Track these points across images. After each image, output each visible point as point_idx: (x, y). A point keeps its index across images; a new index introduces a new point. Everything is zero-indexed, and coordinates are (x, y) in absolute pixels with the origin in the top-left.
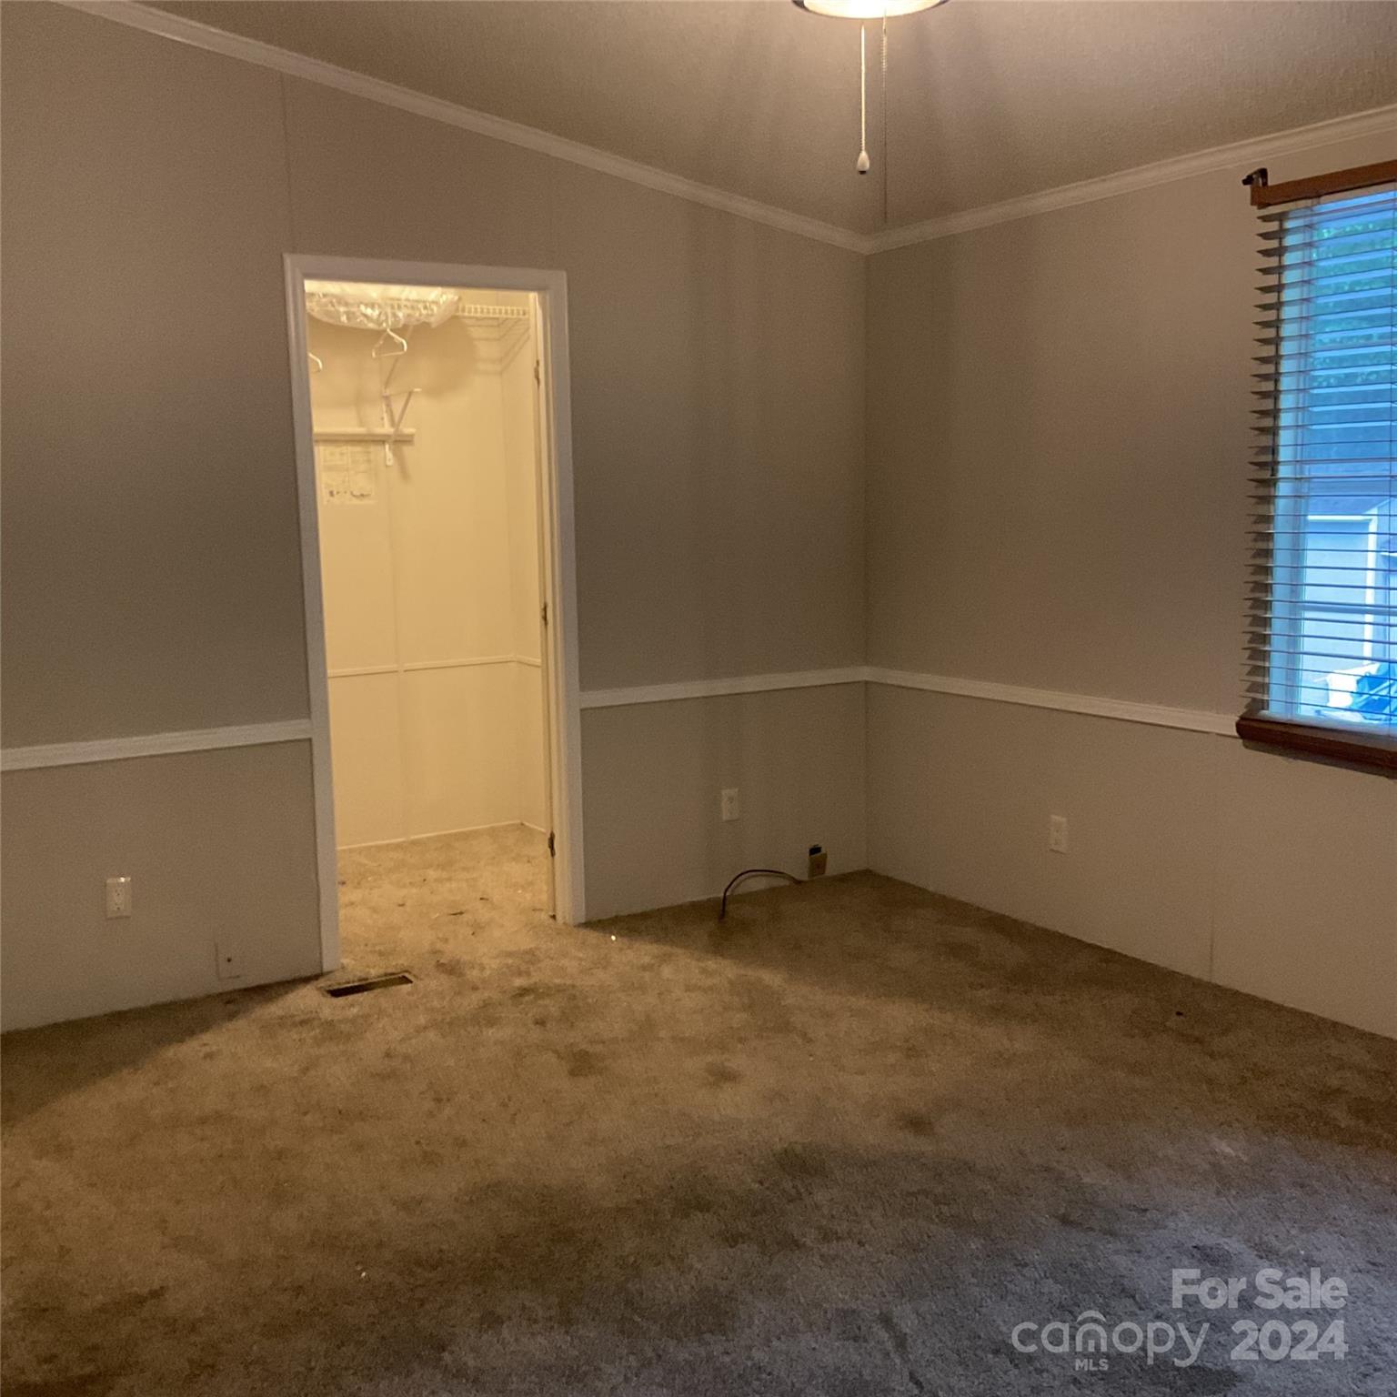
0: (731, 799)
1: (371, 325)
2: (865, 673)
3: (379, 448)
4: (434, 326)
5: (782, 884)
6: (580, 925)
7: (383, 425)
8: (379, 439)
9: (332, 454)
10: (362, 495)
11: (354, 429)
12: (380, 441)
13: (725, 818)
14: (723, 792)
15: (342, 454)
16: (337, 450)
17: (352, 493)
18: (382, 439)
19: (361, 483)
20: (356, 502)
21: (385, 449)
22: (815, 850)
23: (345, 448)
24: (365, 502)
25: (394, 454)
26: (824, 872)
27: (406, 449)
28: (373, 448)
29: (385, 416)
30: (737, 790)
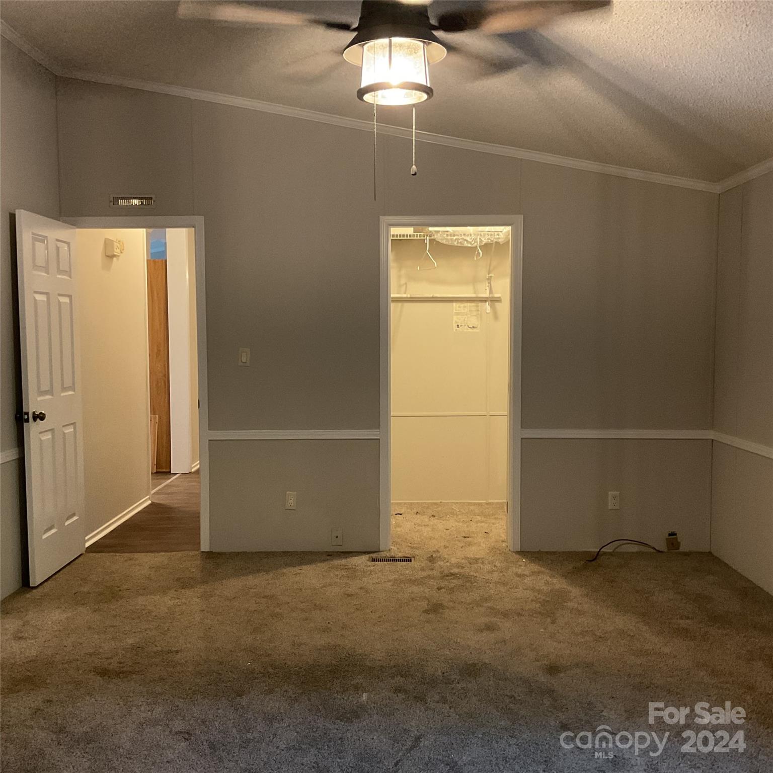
0: (614, 498)
1: (469, 245)
2: (711, 435)
3: (483, 304)
4: (501, 243)
5: (647, 550)
6: (517, 553)
7: (486, 293)
8: (483, 299)
9: (459, 307)
10: (473, 327)
11: (470, 294)
12: (484, 300)
13: (609, 508)
14: (609, 493)
15: (464, 307)
16: (462, 305)
17: (468, 326)
18: (485, 299)
19: (473, 321)
20: (470, 330)
21: (486, 305)
22: (673, 534)
23: (466, 304)
24: (475, 330)
25: (491, 307)
26: (679, 549)
27: (497, 304)
28: (480, 304)
29: (487, 288)
30: (619, 492)
